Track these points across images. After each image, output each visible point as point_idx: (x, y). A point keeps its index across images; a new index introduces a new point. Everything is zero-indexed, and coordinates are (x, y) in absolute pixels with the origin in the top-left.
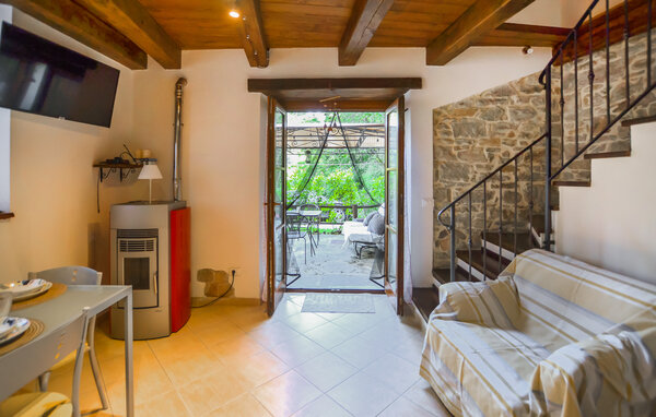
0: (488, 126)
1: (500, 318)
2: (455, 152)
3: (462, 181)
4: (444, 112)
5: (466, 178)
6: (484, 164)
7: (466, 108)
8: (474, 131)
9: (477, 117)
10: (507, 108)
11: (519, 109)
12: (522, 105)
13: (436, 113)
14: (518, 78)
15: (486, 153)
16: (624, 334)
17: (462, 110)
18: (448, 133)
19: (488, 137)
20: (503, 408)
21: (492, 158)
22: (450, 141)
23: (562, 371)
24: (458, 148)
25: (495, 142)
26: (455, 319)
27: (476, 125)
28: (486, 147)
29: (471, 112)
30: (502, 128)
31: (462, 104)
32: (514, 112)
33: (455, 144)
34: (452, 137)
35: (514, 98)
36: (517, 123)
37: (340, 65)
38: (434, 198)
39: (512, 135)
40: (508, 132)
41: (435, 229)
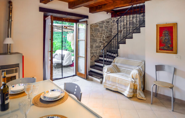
0: (100, 29)
1: (116, 71)
2: (94, 36)
3: (96, 43)
4: (92, 25)
5: (96, 42)
6: (100, 39)
7: (96, 25)
8: (98, 31)
9: (98, 27)
10: (104, 25)
11: (105, 26)
12: (106, 25)
13: (91, 25)
14: (105, 19)
15: (100, 36)
16: (138, 67)
17: (95, 25)
18: (93, 31)
19: (100, 32)
20: (129, 82)
21: (101, 37)
22: (93, 33)
23: (136, 73)
24: (95, 35)
25: (101, 33)
26: (110, 73)
27: (98, 29)
28: (100, 35)
29: (97, 26)
30: (103, 30)
31: (96, 24)
32: (105, 27)
33: (94, 34)
34: (94, 32)
35: (105, 23)
36: (105, 29)
37: (69, 8)
38: (90, 47)
39: (104, 32)
40: (104, 31)
41: (91, 56)
